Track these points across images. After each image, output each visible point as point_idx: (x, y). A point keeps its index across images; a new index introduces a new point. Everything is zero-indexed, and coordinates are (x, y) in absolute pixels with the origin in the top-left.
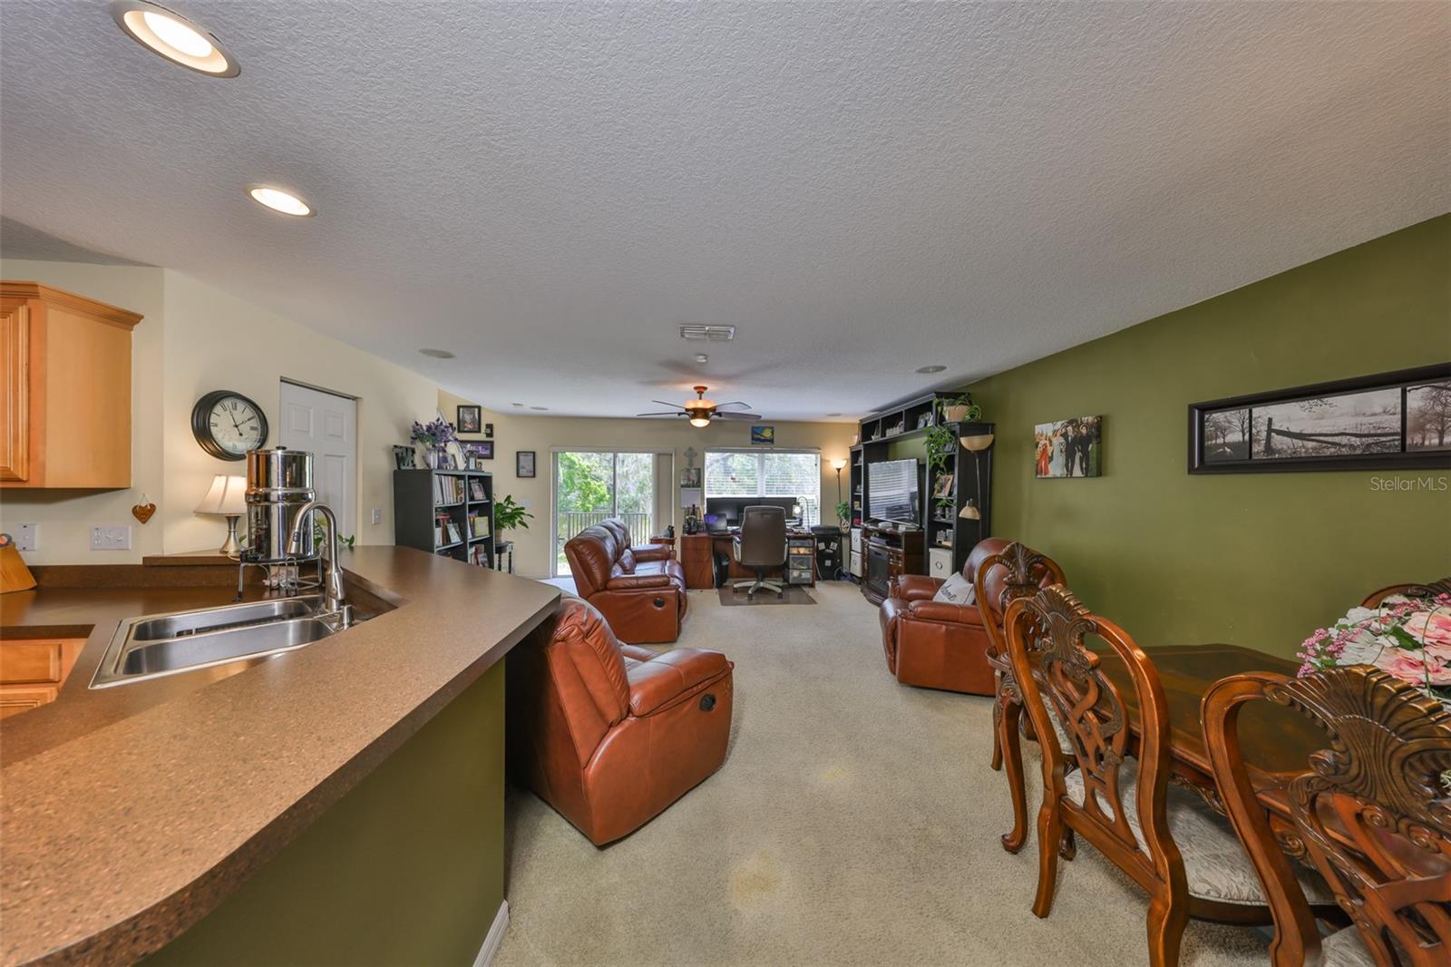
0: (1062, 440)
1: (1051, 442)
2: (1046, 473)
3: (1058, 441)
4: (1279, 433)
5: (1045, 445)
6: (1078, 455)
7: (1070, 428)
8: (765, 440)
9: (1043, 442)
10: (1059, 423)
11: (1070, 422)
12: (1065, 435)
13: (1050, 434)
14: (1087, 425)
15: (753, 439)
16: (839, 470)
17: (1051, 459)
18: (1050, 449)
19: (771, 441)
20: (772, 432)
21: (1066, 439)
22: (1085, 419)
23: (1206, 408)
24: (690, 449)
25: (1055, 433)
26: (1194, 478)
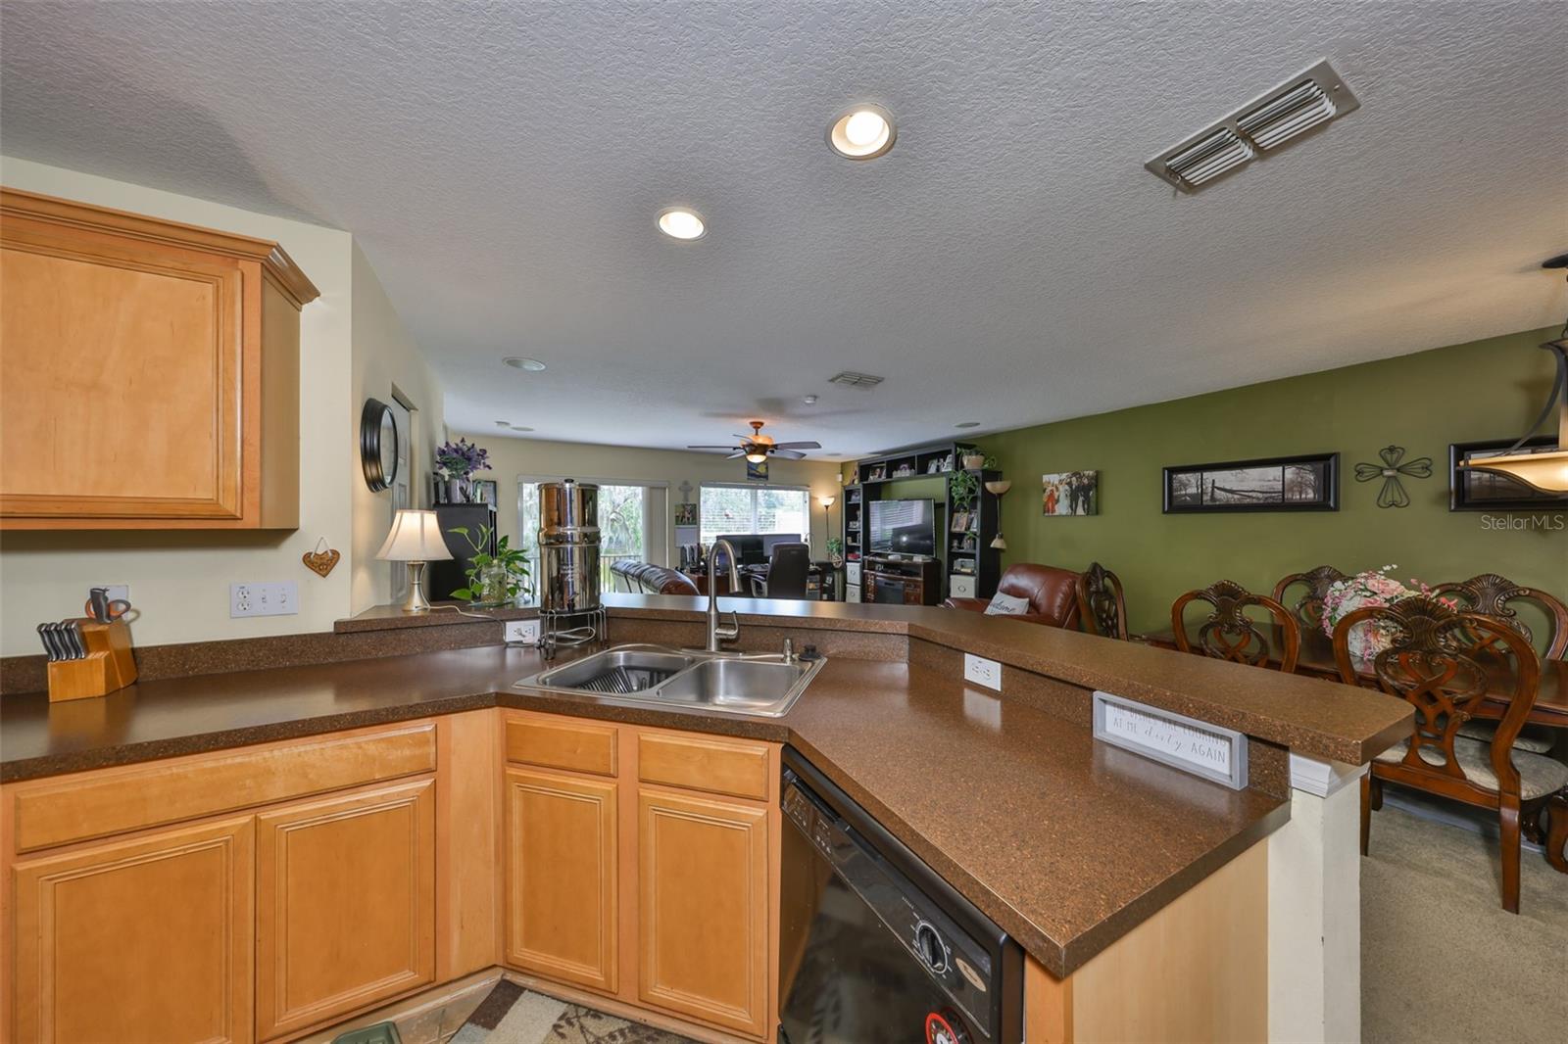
0: (1067, 487)
1: (1057, 488)
2: (1053, 511)
3: (1063, 489)
4: (1218, 488)
5: (1052, 490)
6: (1081, 499)
7: (1074, 479)
8: (760, 476)
9: (1050, 488)
10: (1064, 476)
11: (1074, 474)
12: (1070, 484)
13: (1056, 482)
14: (1088, 477)
15: (749, 474)
16: (827, 507)
17: (1057, 501)
18: (1056, 494)
19: (766, 477)
20: (767, 468)
21: (1071, 487)
22: (1087, 473)
23: (1173, 471)
24: (686, 483)
25: (1061, 482)
26: (1164, 515)
